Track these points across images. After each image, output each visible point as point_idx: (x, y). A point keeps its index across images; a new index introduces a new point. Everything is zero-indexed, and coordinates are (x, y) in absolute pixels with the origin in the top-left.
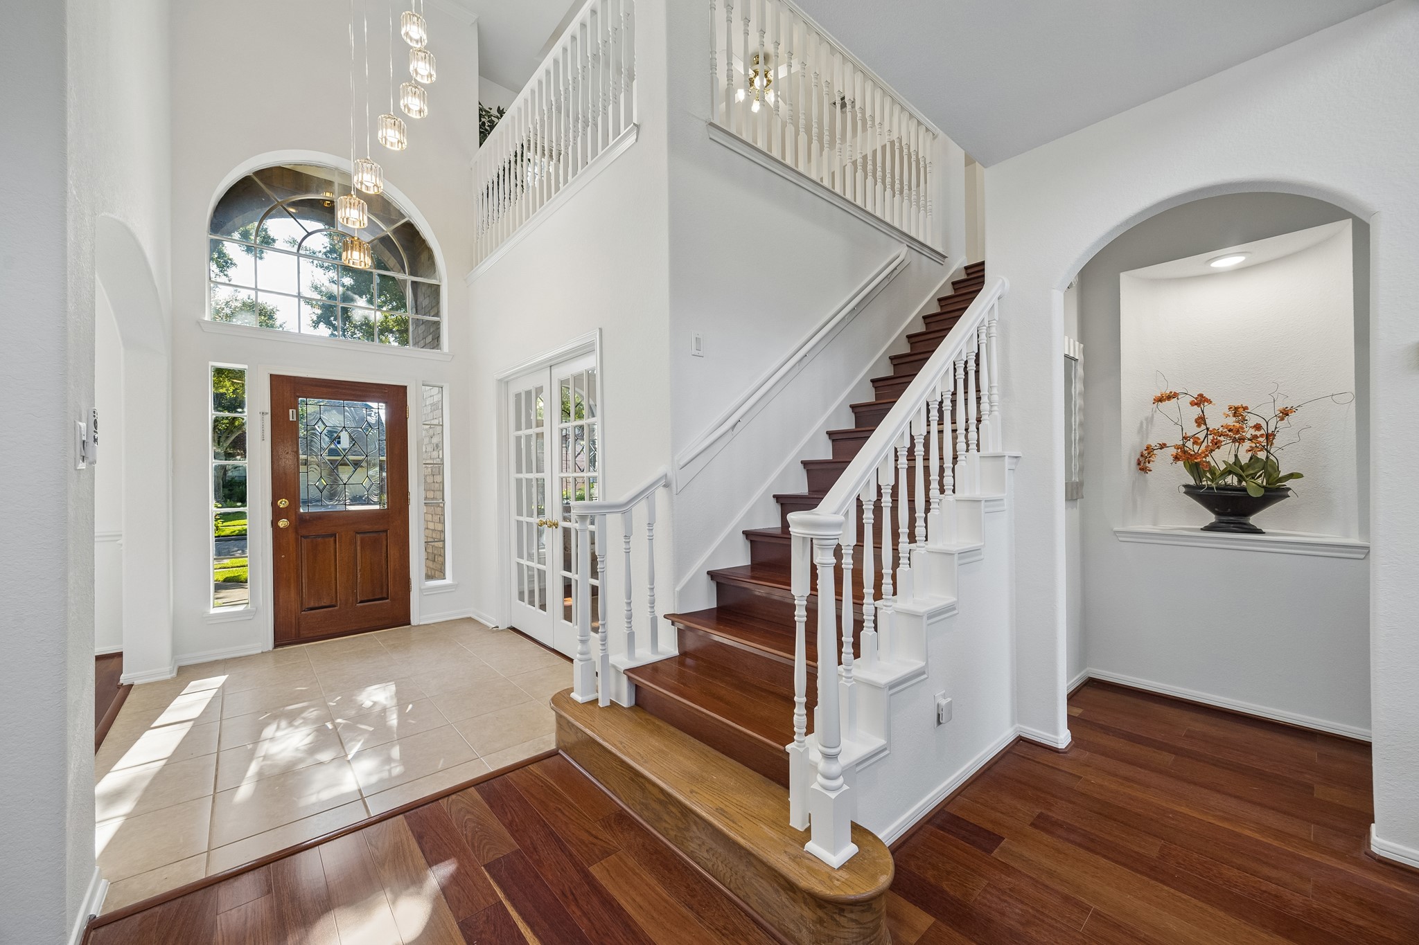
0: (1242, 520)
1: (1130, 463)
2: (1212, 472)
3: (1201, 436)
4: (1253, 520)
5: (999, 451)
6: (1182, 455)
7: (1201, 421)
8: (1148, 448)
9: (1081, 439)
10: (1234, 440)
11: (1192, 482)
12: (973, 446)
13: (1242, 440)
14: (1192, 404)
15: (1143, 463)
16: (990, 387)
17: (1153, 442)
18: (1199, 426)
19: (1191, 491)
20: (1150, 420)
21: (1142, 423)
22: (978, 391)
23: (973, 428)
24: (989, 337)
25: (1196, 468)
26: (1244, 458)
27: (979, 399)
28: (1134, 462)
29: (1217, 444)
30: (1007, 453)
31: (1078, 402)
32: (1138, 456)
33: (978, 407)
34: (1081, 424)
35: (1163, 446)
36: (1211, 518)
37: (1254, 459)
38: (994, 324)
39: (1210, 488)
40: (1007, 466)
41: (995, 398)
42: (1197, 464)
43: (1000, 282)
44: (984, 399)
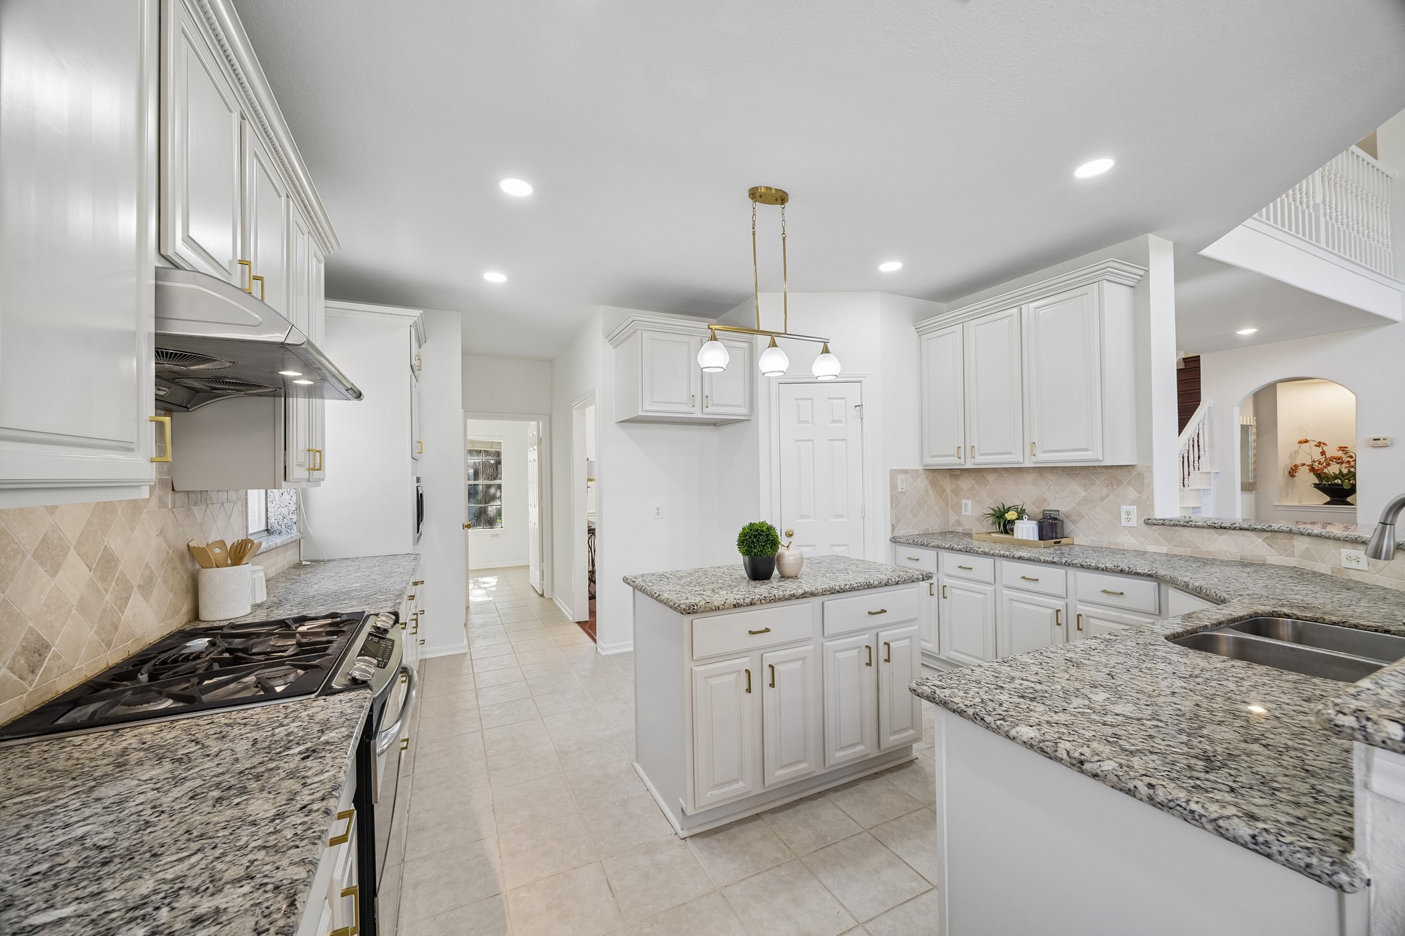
0: (1344, 499)
1: (1284, 472)
2: (1327, 478)
3: (1323, 460)
4: (1349, 499)
5: (1209, 471)
6: (1312, 469)
7: (1323, 453)
8: (1295, 466)
9: (1255, 462)
10: (1338, 463)
11: (1318, 482)
12: (1197, 469)
13: (1342, 463)
14: (1316, 446)
15: (1292, 472)
16: (1204, 445)
17: (1298, 463)
18: (1322, 455)
19: (1316, 486)
20: (1297, 452)
21: (1291, 454)
22: (1198, 446)
23: (1196, 462)
24: (1203, 424)
25: (1319, 475)
26: (1345, 471)
27: (1199, 450)
28: (1287, 473)
29: (1328, 465)
30: (1212, 471)
31: (1252, 444)
32: (1289, 469)
33: (1199, 452)
34: (1255, 455)
35: (1303, 465)
36: (1328, 499)
37: (1349, 471)
38: (1206, 419)
39: (1325, 485)
40: (1212, 477)
41: (1207, 449)
42: (1319, 474)
43: (1209, 402)
44: (1201, 450)
